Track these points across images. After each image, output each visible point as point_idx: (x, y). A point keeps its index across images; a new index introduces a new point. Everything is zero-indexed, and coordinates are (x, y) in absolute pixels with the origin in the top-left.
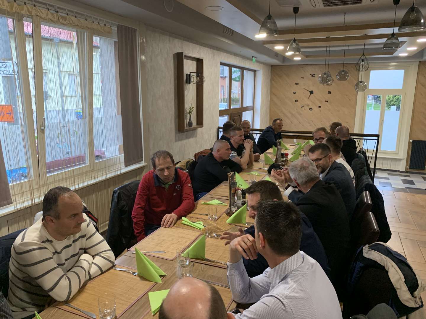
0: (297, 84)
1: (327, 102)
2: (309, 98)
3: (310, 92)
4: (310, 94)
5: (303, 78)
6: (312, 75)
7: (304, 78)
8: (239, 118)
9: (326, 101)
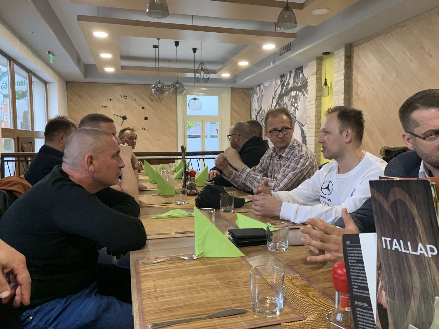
0: (105, 107)
1: (145, 129)
2: (121, 125)
3: (122, 117)
4: (123, 120)
5: (111, 100)
6: (123, 96)
7: (113, 100)
8: (31, 146)
9: (143, 129)
